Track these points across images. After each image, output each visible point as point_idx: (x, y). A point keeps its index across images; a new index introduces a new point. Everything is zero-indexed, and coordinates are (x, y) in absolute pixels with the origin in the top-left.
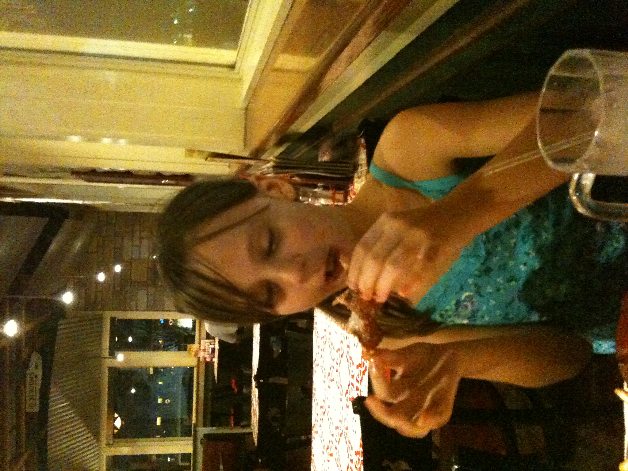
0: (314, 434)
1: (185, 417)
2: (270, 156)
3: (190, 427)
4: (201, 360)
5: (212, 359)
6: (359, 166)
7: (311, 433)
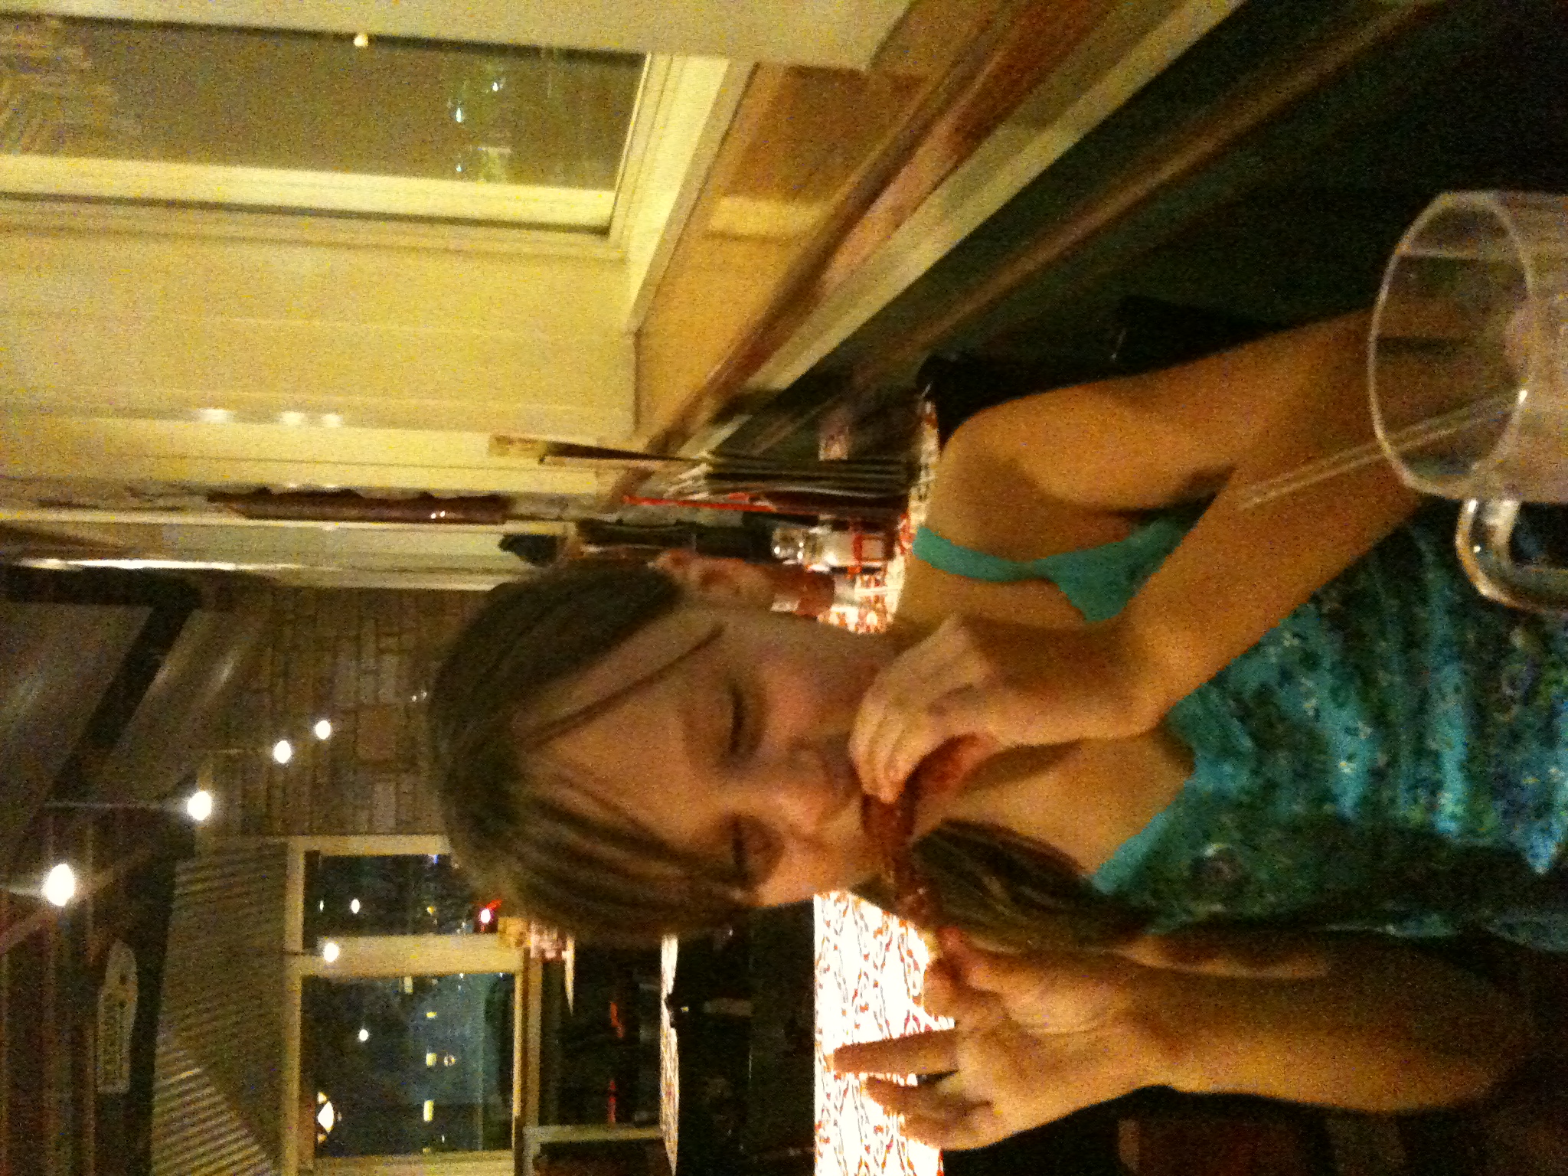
0: (820, 1146)
1: (495, 1099)
2: (698, 449)
3: (507, 1125)
4: (533, 955)
5: (559, 952)
6: (920, 470)
7: (812, 1144)
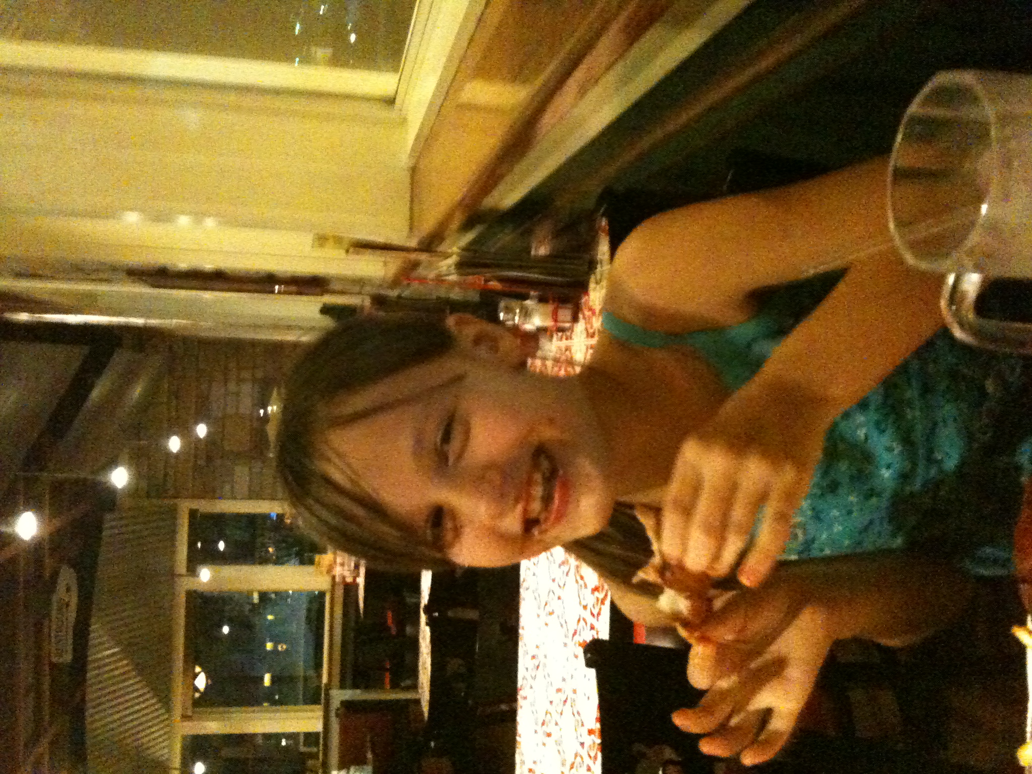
0: (521, 702)
1: (311, 673)
2: (452, 246)
3: (319, 687)
4: (337, 579)
5: (355, 578)
6: (597, 264)
7: (516, 700)
